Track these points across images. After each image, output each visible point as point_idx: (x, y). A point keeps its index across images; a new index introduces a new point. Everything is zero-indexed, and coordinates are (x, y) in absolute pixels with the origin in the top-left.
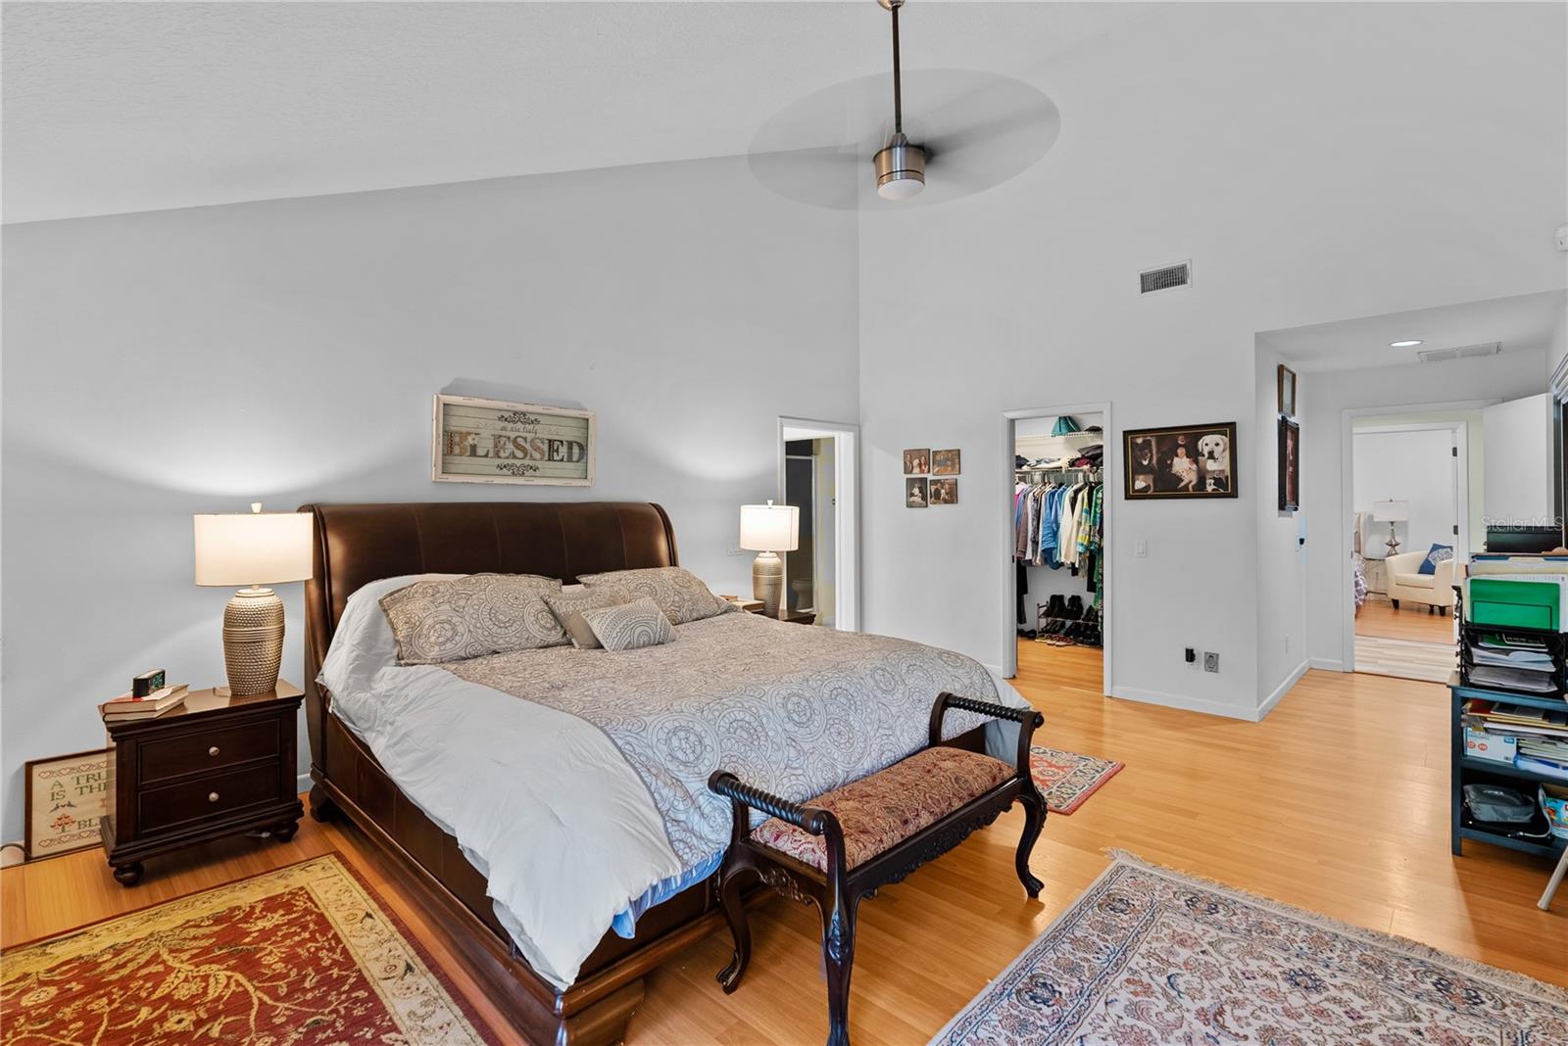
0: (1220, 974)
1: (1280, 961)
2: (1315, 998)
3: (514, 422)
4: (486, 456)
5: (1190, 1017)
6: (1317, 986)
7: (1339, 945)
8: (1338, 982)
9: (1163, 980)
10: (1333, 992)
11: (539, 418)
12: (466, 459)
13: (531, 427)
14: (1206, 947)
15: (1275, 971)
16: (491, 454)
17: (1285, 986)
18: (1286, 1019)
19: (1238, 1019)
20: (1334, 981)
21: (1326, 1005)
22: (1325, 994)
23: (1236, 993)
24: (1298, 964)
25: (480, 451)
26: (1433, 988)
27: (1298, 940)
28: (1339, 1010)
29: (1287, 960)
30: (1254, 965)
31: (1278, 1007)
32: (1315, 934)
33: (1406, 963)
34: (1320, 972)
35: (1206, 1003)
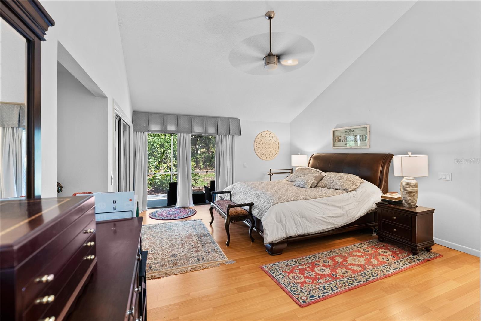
0: (187, 250)
1: (179, 257)
2: (171, 254)
3: (348, 132)
4: (342, 142)
5: (185, 243)
6: (172, 256)
7: (171, 266)
8: (169, 259)
9: (193, 245)
10: (169, 256)
11: (354, 130)
12: (339, 143)
13: (352, 133)
14: (192, 252)
15: (179, 255)
16: (343, 141)
17: (176, 253)
18: (174, 249)
19: (180, 246)
20: (169, 258)
21: (169, 254)
22: (170, 255)
23: (182, 248)
24: (177, 258)
25: (341, 141)
26: (152, 266)
27: (179, 262)
28: (167, 254)
29: (179, 258)
30: (183, 254)
31: (175, 250)
32: (177, 266)
33: (158, 269)
34: (172, 259)
35: (185, 245)
